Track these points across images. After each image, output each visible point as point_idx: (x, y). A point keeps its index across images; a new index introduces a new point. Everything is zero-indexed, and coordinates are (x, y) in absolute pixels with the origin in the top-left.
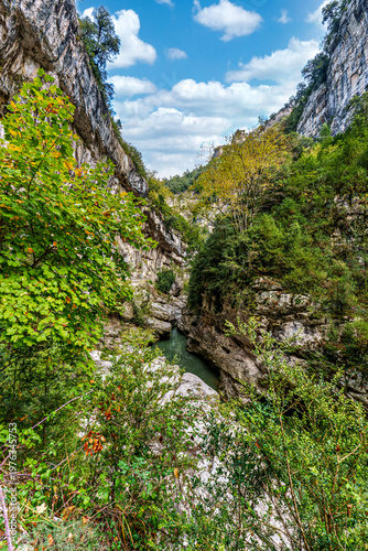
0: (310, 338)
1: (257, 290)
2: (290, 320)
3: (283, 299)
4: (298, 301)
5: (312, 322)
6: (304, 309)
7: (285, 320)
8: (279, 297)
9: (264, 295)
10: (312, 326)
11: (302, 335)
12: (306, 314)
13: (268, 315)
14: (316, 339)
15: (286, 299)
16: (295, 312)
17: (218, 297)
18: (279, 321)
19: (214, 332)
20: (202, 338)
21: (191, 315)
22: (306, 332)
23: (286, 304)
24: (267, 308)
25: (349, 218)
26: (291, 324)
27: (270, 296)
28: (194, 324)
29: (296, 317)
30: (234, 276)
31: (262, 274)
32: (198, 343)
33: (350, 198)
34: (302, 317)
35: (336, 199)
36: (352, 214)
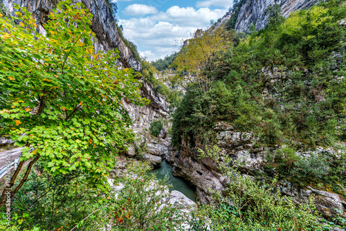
0: (255, 161)
1: (217, 131)
2: (241, 150)
3: (234, 136)
4: (245, 137)
5: (255, 150)
6: (249, 142)
7: (237, 150)
8: (232, 134)
9: (222, 134)
10: (255, 153)
11: (249, 159)
12: (250, 145)
13: (226, 147)
14: (258, 161)
15: (237, 135)
16: (243, 144)
17: (192, 137)
18: (233, 151)
19: (190, 161)
20: (183, 165)
21: (175, 150)
22: (252, 157)
23: (237, 139)
24: (225, 143)
25: (272, 81)
26: (242, 152)
27: (226, 134)
28: (177, 156)
29: (244, 147)
30: (201, 122)
31: (220, 120)
32: (180, 170)
33: (272, 69)
34: (248, 147)
35: (263, 69)
36: (274, 79)
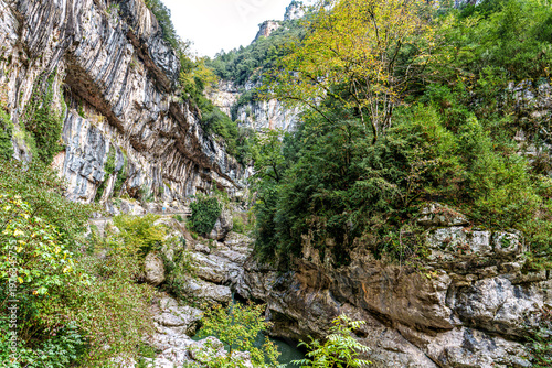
0: (525, 304)
1: (425, 225)
2: (490, 275)
3: (478, 240)
4: (505, 243)
5: (525, 278)
6: (513, 256)
7: (480, 277)
8: (469, 236)
9: (442, 234)
10: (526, 284)
11: (513, 301)
12: (516, 264)
13: (451, 267)
14: (535, 305)
15: (481, 239)
16: (498, 261)
17: (339, 240)
18: (470, 278)
19: (329, 300)
20: (303, 311)
21: (264, 272)
22: (517, 295)
23: (484, 247)
24: (449, 256)
25: (537, 114)
26: (493, 282)
27: (455, 235)
28: (279, 287)
29: (499, 269)
30: (382, 203)
33: (534, 85)
34: (510, 269)
35: (510, 87)
36: (539, 109)
